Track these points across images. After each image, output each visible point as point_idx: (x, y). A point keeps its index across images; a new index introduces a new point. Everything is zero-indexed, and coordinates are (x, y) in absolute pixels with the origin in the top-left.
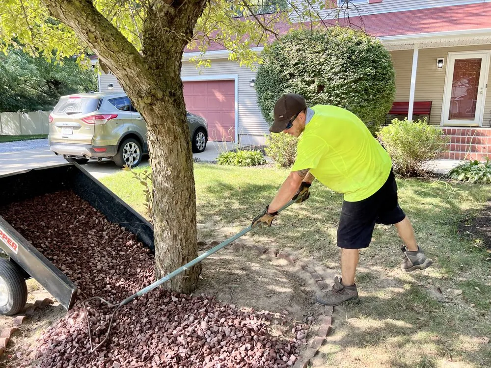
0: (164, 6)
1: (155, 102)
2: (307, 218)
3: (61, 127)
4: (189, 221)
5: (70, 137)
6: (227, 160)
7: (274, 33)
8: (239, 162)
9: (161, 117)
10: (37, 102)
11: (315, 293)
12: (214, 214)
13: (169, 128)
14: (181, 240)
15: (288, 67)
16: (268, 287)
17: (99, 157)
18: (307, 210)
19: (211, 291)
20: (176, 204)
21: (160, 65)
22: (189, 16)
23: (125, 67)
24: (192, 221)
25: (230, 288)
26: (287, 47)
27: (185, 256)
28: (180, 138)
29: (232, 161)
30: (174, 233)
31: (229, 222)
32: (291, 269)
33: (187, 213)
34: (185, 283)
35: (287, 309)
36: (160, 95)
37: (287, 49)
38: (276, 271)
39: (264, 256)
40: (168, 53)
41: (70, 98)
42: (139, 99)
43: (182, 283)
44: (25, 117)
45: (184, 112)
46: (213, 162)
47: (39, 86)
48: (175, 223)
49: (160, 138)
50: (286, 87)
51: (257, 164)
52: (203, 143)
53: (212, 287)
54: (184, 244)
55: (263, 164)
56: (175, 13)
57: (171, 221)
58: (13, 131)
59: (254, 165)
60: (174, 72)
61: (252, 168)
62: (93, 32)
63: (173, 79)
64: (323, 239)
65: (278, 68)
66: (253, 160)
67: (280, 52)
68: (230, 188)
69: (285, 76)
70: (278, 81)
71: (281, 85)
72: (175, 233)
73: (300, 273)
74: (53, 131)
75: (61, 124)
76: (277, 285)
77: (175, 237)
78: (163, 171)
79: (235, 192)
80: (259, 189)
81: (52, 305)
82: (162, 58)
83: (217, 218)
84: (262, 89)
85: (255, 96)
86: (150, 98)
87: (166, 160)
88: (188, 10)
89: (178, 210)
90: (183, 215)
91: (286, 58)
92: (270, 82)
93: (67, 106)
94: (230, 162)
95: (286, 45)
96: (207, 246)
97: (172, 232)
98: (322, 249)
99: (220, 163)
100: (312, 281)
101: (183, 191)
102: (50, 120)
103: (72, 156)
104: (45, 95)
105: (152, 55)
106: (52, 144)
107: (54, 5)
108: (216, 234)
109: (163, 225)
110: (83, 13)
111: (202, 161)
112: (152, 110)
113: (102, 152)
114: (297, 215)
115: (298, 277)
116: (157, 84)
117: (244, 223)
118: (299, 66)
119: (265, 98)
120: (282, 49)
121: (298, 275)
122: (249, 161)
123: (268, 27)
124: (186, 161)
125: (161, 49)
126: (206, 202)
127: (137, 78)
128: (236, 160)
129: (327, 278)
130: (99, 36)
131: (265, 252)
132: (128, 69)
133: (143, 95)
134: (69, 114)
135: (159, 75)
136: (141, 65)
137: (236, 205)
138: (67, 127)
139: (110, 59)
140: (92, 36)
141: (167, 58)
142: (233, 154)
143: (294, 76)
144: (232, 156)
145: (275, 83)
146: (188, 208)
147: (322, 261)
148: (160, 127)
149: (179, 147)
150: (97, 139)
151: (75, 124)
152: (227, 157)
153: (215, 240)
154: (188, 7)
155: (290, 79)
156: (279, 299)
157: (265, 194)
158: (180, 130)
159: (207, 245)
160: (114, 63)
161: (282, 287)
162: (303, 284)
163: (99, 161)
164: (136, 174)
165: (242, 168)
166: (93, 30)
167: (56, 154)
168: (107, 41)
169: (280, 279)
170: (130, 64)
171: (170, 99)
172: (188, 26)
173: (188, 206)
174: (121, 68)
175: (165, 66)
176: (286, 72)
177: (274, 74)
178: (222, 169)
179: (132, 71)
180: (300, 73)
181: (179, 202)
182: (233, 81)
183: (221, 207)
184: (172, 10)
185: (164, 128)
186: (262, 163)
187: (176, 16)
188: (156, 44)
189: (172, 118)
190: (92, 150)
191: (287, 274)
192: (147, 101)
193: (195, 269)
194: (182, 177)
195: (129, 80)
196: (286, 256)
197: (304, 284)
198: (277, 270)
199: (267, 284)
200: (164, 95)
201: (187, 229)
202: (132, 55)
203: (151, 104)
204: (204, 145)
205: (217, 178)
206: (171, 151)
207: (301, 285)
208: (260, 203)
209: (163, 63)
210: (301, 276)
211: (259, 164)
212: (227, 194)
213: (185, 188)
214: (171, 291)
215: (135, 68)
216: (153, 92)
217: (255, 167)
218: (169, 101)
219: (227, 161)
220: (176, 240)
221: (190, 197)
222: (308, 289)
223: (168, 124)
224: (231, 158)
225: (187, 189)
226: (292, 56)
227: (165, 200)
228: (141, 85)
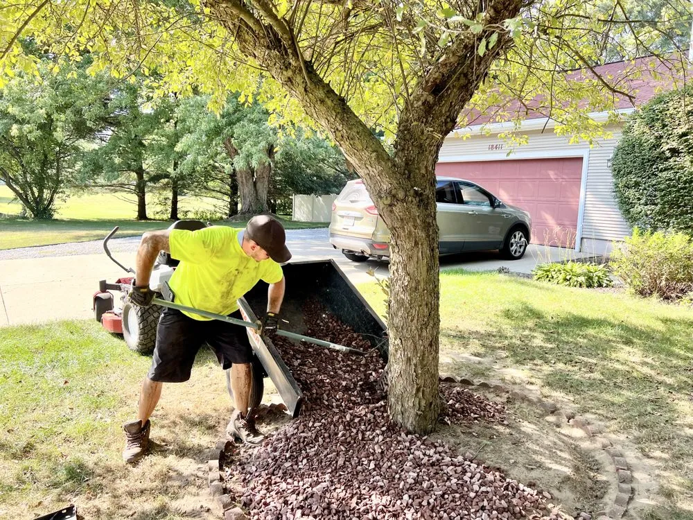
0: (422, 95)
1: (396, 203)
2: (646, 379)
3: (343, 217)
4: (427, 343)
5: (351, 229)
6: (547, 275)
7: (627, 95)
8: (565, 280)
9: (402, 220)
10: (332, 184)
11: (610, 485)
12: (500, 348)
13: (410, 233)
14: (415, 365)
15: (668, 138)
16: (534, 456)
17: (379, 256)
18: (652, 367)
19: (452, 440)
20: (412, 321)
21: (410, 160)
22: (451, 103)
23: (367, 166)
24: (431, 345)
25: (479, 443)
26: (671, 108)
27: (420, 387)
28: (422, 244)
29: (555, 276)
30: (407, 355)
31: (517, 362)
32: (586, 445)
33: (424, 334)
34: (418, 421)
35: (552, 492)
36: (401, 195)
37: (672, 111)
38: (557, 441)
39: (551, 418)
40: (421, 146)
41: (357, 183)
42: (379, 199)
43: (415, 419)
44: (319, 200)
45: (432, 214)
46: (529, 276)
47: (337, 164)
48: (409, 344)
49: (399, 242)
50: (661, 171)
51: (596, 285)
52: (520, 246)
53: (455, 436)
54: (420, 372)
55: (606, 287)
56: (435, 101)
57: (405, 340)
58: (305, 216)
59: (589, 286)
60: (426, 167)
61: (585, 290)
62: (340, 131)
63: (423, 176)
64: (659, 414)
65: (651, 141)
66: (590, 278)
67: (658, 116)
68: (538, 315)
69: (663, 152)
70: (649, 161)
71: (654, 167)
72: (409, 356)
73: (597, 453)
74: (335, 221)
75: (342, 213)
76: (550, 457)
77: (409, 360)
78: (400, 280)
79: (544, 321)
80: (583, 322)
81: (286, 412)
82: (413, 152)
83: (504, 354)
84: (622, 173)
85: (611, 181)
86: (389, 199)
87: (405, 267)
88: (452, 96)
89: (414, 328)
90: (420, 336)
91: (667, 126)
92: (634, 162)
93: (351, 193)
94: (553, 277)
95: (670, 104)
96: (473, 387)
97: (406, 353)
98: (647, 428)
99: (536, 277)
100: (611, 468)
101: (421, 306)
102: (333, 208)
103: (350, 251)
104: (342, 175)
105: (403, 150)
106: (333, 235)
107: (309, 105)
108: (492, 374)
109: (396, 342)
110: (333, 112)
111: (512, 273)
112: (391, 211)
113: (382, 250)
114: (630, 370)
115: (593, 457)
116: (400, 183)
117: (539, 367)
118: (688, 137)
119: (625, 186)
120: (661, 112)
121: (593, 454)
122: (582, 279)
123: (617, 88)
124: (428, 272)
125: (413, 143)
126: (495, 330)
127: (378, 178)
128: (561, 277)
129: (638, 469)
130: (345, 135)
131: (552, 412)
132: (370, 168)
133: (382, 195)
134: (352, 202)
135: (404, 172)
136: (383, 163)
137: (538, 341)
138: (348, 217)
139: (354, 158)
140: (339, 134)
141: (419, 153)
142: (559, 266)
143: (679, 153)
144: (556, 269)
145: (643, 163)
146: (426, 328)
147: (639, 443)
148: (400, 231)
149: (420, 254)
150: (379, 233)
151: (358, 214)
152: (548, 271)
153: (486, 382)
154: (451, 92)
155: (670, 158)
156: (543, 476)
157: (591, 331)
158: (424, 235)
159: (473, 385)
160: (357, 162)
161: (556, 462)
162: (595, 467)
163: (379, 260)
164: (378, 280)
165: (569, 288)
166: (340, 128)
167: (335, 247)
168: (352, 139)
169: (558, 452)
170: (372, 162)
171: (414, 200)
172: (448, 114)
173: (426, 325)
174: (363, 167)
175: (416, 162)
176: (665, 147)
177: (644, 149)
178: (537, 287)
179: (374, 170)
180: (689, 149)
181: (416, 319)
182: (580, 159)
183: (514, 340)
184: (431, 99)
185: (404, 231)
186: (605, 285)
187: (434, 104)
188: (408, 137)
189: (415, 220)
190: (372, 246)
191: (575, 450)
192: (386, 202)
193: (433, 406)
194: (421, 290)
195: (370, 178)
196: (584, 425)
197: (598, 469)
198: (560, 439)
199: (535, 452)
200: (406, 195)
201: (424, 354)
202: (375, 154)
203: (390, 205)
204: (522, 250)
205: (524, 300)
206: (410, 258)
207: (591, 469)
208: (576, 344)
209: (414, 158)
210: (597, 458)
211: (600, 285)
212: (530, 323)
213: (424, 303)
214: (401, 426)
215: (377, 166)
216: (393, 192)
217: (591, 289)
218: (412, 202)
219: (547, 277)
220: (410, 364)
221: (429, 315)
222: (602, 477)
223: (409, 227)
224: (553, 273)
225: (427, 305)
226: (677, 122)
227: (400, 314)
228: (382, 184)
